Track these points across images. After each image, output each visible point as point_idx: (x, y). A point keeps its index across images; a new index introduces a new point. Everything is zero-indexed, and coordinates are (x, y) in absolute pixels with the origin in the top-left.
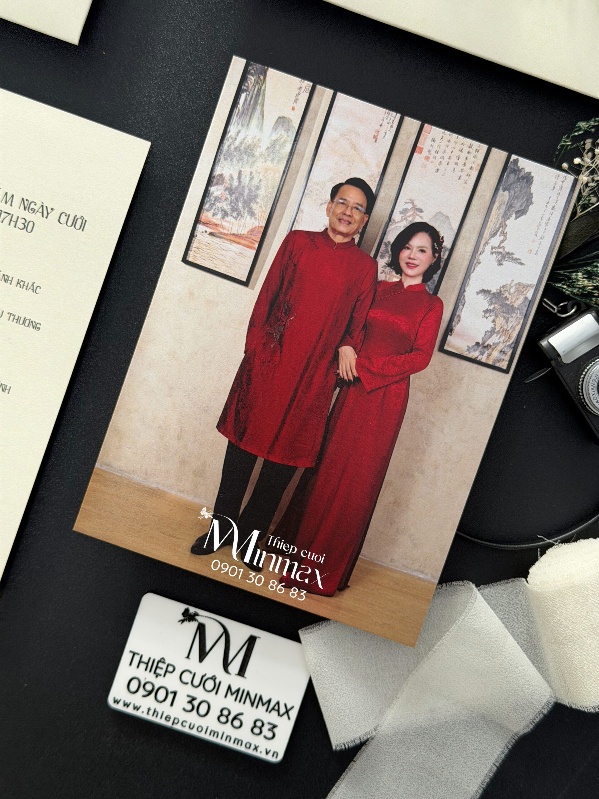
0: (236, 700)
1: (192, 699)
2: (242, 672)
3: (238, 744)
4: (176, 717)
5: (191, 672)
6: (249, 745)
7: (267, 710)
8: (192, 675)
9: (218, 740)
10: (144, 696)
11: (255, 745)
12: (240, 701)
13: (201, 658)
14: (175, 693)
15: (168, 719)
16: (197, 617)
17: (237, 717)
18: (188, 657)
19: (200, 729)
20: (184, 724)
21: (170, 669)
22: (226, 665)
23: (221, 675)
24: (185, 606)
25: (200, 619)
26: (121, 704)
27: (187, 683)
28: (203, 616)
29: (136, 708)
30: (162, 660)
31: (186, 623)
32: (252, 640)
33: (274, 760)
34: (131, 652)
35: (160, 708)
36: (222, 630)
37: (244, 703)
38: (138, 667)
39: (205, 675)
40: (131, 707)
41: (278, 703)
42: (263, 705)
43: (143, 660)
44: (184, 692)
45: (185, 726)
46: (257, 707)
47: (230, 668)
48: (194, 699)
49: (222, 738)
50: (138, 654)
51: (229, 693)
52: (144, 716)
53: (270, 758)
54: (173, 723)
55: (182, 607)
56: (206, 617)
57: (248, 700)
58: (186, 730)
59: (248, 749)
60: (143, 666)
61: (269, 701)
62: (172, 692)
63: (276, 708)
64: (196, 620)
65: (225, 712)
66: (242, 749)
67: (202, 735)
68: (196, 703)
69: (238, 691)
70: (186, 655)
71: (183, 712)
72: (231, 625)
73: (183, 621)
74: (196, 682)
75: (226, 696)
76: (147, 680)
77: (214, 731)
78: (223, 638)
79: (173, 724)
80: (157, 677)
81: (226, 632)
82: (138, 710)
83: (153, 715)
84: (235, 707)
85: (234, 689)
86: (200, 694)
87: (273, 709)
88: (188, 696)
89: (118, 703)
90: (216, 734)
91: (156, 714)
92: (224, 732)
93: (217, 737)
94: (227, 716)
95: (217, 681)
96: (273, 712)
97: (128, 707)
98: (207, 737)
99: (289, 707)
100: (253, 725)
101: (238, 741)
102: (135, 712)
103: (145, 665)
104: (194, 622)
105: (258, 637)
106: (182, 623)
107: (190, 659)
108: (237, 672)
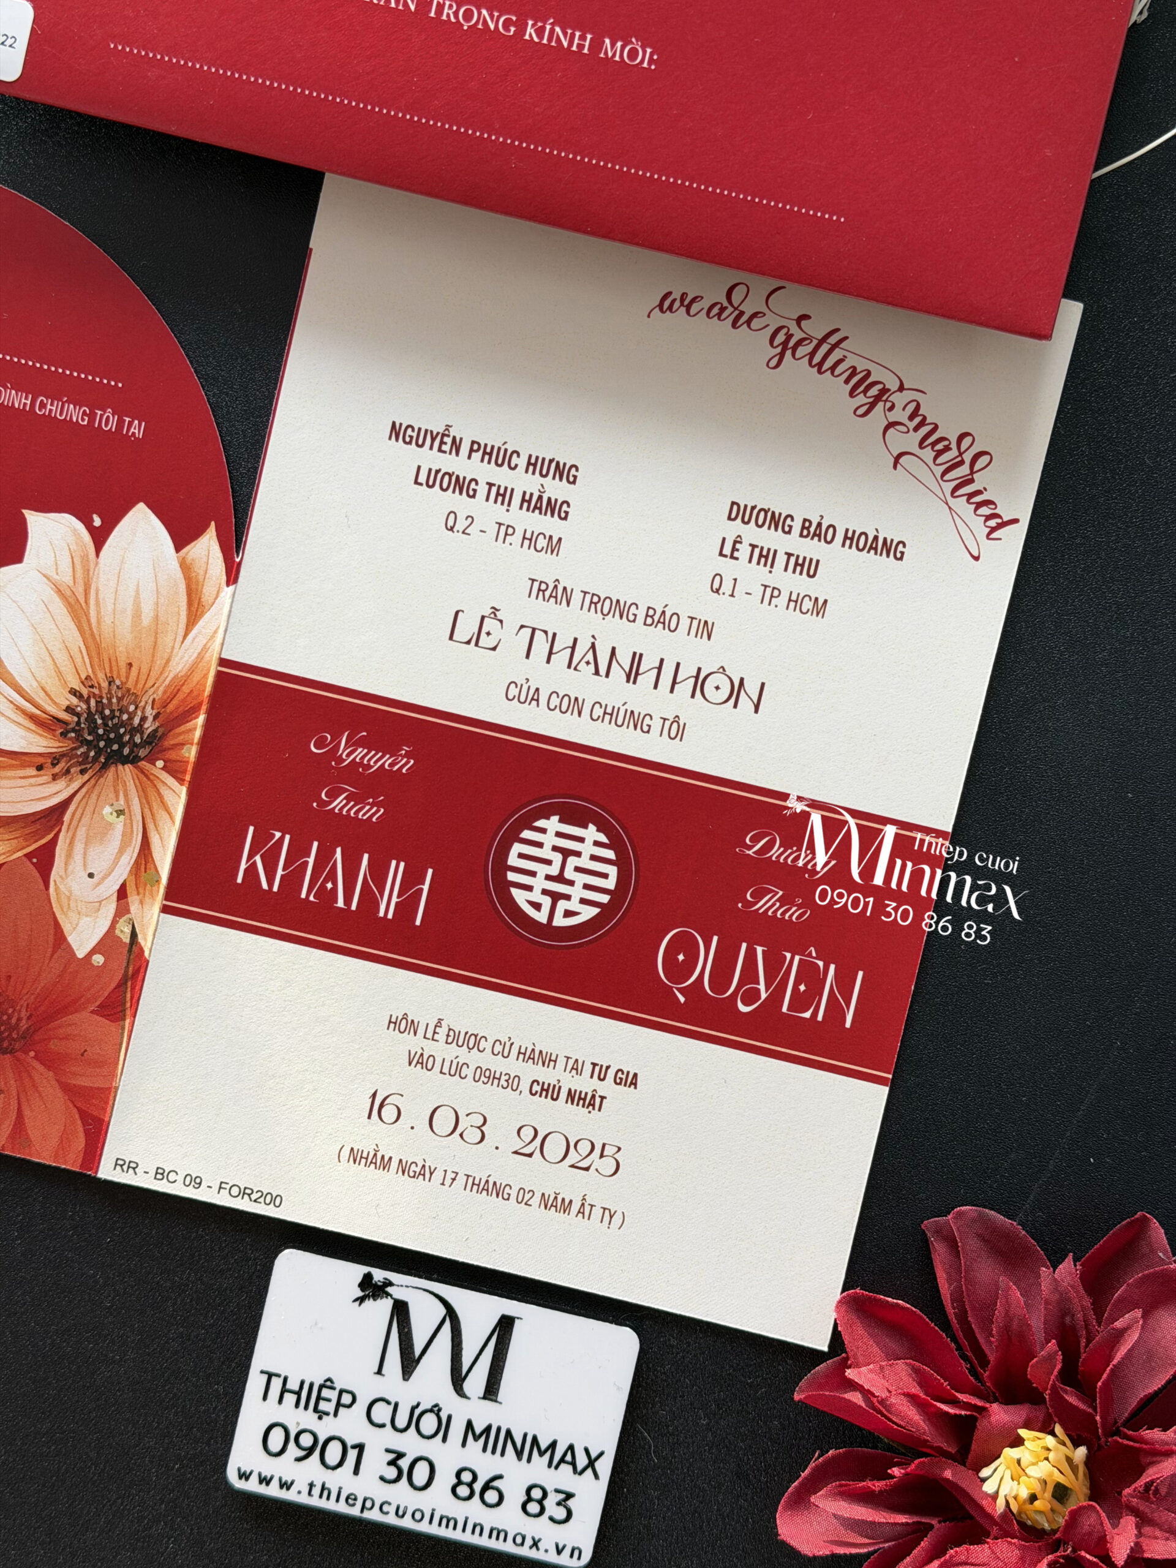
0: (484, 1450)
1: (397, 1457)
2: (491, 1391)
4: (368, 1495)
6: (522, 1539)
7: (550, 1465)
8: (392, 1407)
9: (457, 1535)
10: (299, 1459)
12: (494, 1452)
13: (407, 1374)
14: (360, 1447)
16: (389, 1289)
18: (379, 1372)
20: (385, 1508)
21: (345, 1400)
25: (396, 1292)
26: (254, 1478)
27: (383, 1426)
29: (285, 1485)
30: (328, 1384)
32: (506, 1325)
34: (262, 1372)
35: (334, 1480)
36: (442, 1311)
37: (503, 1454)
38: (280, 1401)
39: (418, 1405)
40: (275, 1483)
43: (288, 1386)
44: (378, 1442)
45: (387, 1513)
46: (529, 1460)
47: (467, 1386)
51: (470, 1437)
52: (304, 1499)
54: (363, 1508)
58: (391, 1520)
59: (520, 1548)
60: (290, 1399)
61: (553, 1445)
62: (354, 1447)
63: (569, 1458)
64: (388, 1295)
65: (466, 1477)
67: (424, 1527)
68: (404, 1463)
69: (488, 1429)
70: (376, 1370)
72: (460, 1297)
73: (361, 1300)
74: (401, 1422)
75: (464, 1444)
76: (301, 1427)
77: (447, 1517)
78: (447, 1324)
80: (320, 1418)
81: (451, 1313)
84: (486, 1465)
87: (562, 1460)
89: (247, 1479)
90: (452, 1524)
91: (326, 1493)
92: (467, 1519)
93: (455, 1528)
94: (470, 1485)
95: (444, 1416)
96: (563, 1466)
97: (268, 1484)
98: (434, 1530)
99: (593, 1455)
100: (526, 1498)
101: (497, 1533)
102: (283, 1495)
103: (295, 1397)
104: (384, 1300)
105: (518, 1318)
106: (360, 1304)
107: (383, 1375)
108: (482, 1395)
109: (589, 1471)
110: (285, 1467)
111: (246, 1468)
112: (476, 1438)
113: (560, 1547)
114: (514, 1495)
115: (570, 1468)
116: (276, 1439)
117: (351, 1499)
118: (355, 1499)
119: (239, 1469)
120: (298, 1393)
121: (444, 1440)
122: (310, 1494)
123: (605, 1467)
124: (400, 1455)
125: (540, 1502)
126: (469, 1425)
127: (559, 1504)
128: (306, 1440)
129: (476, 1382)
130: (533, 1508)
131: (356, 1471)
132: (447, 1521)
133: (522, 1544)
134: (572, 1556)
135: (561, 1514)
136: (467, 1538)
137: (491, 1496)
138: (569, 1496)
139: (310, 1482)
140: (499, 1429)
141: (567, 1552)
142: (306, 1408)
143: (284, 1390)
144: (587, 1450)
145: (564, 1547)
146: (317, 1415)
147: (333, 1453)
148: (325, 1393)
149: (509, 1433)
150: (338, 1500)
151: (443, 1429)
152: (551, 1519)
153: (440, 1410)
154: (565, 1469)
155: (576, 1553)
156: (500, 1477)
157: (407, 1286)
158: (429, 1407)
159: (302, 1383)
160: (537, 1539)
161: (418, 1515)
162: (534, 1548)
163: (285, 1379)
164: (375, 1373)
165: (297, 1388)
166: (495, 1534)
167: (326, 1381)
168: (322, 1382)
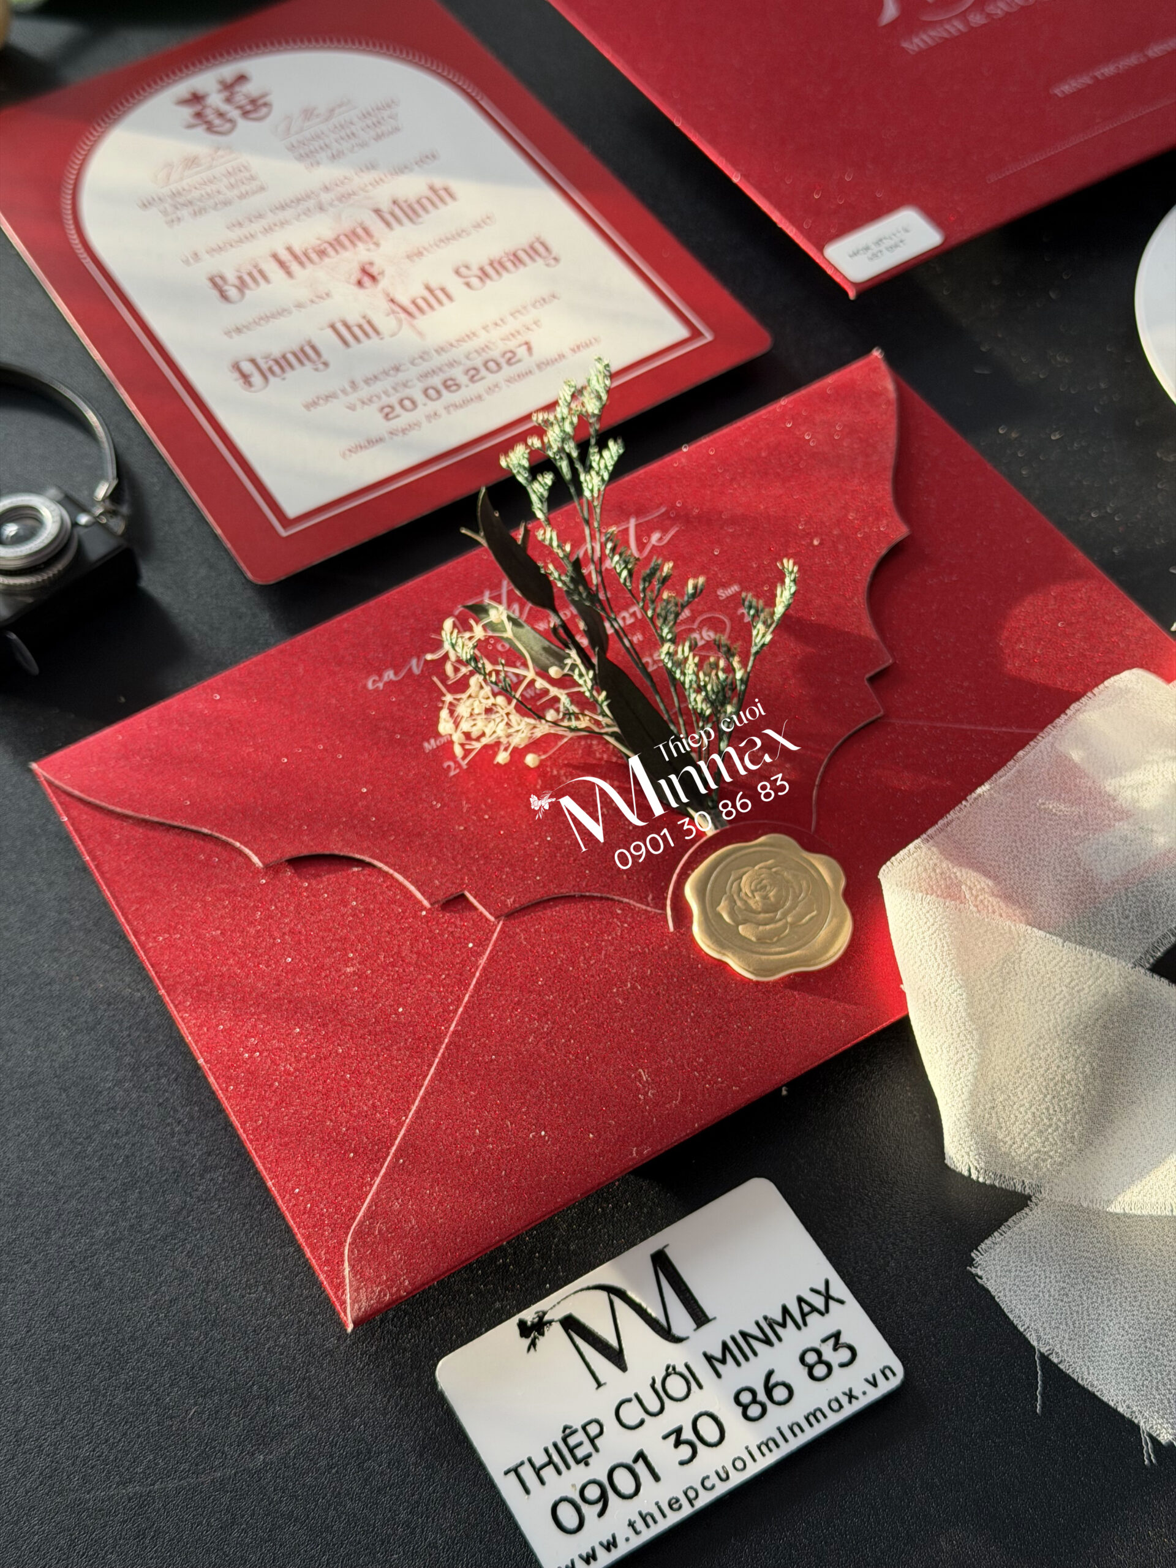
3: (818, 1421)
5: (629, 1400)
11: (845, 1394)
15: (675, 1506)
17: (770, 1385)
19: (739, 1464)
22: (665, 1332)
23: (676, 1355)
28: (554, 1306)
33: (895, 1382)
41: (800, 1300)
42: (783, 1325)
48: (678, 1431)
53: (886, 1387)
55: (510, 1327)
56: (558, 1303)
57: (753, 1342)
66: (834, 1419)
71: (686, 1467)
79: (692, 1505)
82: (615, 1546)
83: (648, 1526)
85: (718, 1354)
86: (678, 1415)
88: (665, 1437)
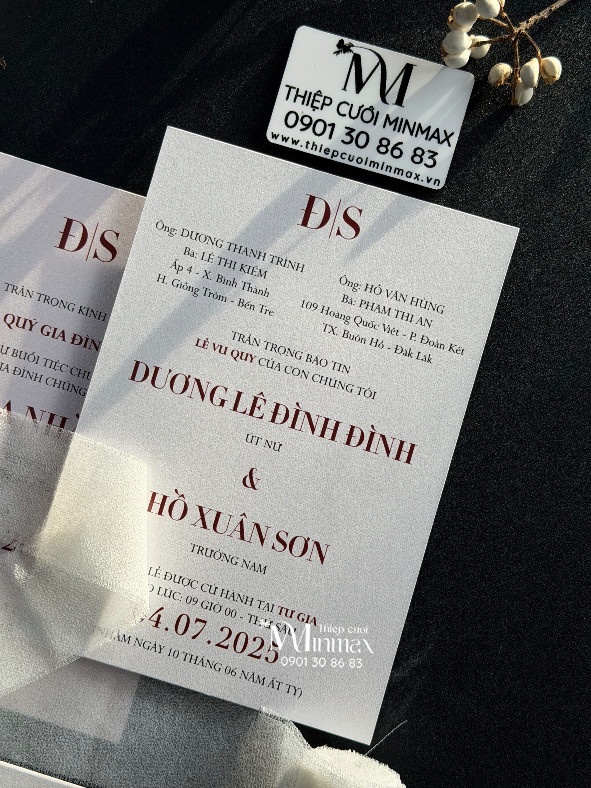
0: (394, 129)
1: (351, 130)
2: (399, 102)
4: (335, 149)
6: (409, 174)
7: (426, 139)
8: (349, 107)
9: (378, 171)
10: (302, 130)
12: (399, 131)
13: (358, 90)
14: (333, 125)
16: (352, 48)
18: (344, 89)
20: (344, 156)
21: (327, 102)
24: (340, 38)
25: (355, 50)
26: (280, 138)
27: (345, 115)
29: (295, 142)
30: (319, 93)
31: (341, 55)
32: (408, 69)
34: (287, 86)
35: (319, 141)
36: (377, 60)
37: (403, 132)
38: (295, 101)
39: (363, 106)
40: (290, 141)
43: (299, 94)
44: (341, 124)
45: (344, 159)
46: (416, 136)
47: (387, 98)
49: (382, 169)
50: (295, 88)
51: (388, 123)
52: (304, 150)
54: (333, 155)
58: (346, 162)
59: (409, 178)
60: (300, 100)
61: (429, 128)
62: (330, 125)
63: (436, 135)
64: (351, 51)
65: (385, 142)
67: (362, 166)
68: (354, 134)
69: (397, 119)
70: (343, 87)
72: (387, 54)
73: (337, 53)
74: (354, 114)
75: (384, 126)
76: (304, 114)
77: (374, 162)
78: (379, 67)
80: (314, 110)
81: (382, 62)
84: (395, 137)
87: (433, 136)
89: (276, 138)
90: (376, 165)
91: (314, 147)
92: (384, 163)
93: (377, 168)
94: (386, 146)
95: (375, 112)
96: (433, 139)
97: (286, 141)
98: (367, 168)
99: (448, 134)
100: (413, 154)
101: (398, 170)
102: (294, 147)
103: (302, 99)
104: (349, 53)
105: (415, 65)
106: (337, 55)
107: (346, 91)
108: (394, 102)
109: (446, 142)
110: (295, 133)
111: (276, 133)
112: (391, 124)
113: (429, 179)
114: (408, 153)
115: (436, 140)
116: (292, 119)
117: (327, 151)
118: (329, 151)
119: (272, 133)
120: (304, 97)
121: (375, 124)
122: (307, 147)
123: (454, 140)
124: (353, 130)
125: (421, 157)
126: (388, 117)
127: (429, 158)
128: (307, 121)
129: (392, 96)
130: (417, 159)
131: (330, 137)
132: (373, 163)
133: (410, 177)
134: (435, 184)
135: (430, 162)
136: (383, 172)
137: (396, 153)
138: (436, 154)
139: (307, 141)
140: (402, 119)
141: (433, 181)
142: (307, 105)
143: (297, 95)
144: (445, 132)
145: (431, 179)
146: (312, 109)
147: (319, 128)
148: (317, 98)
149: (407, 122)
150: (320, 151)
151: (374, 118)
152: (426, 165)
153: (373, 109)
154: (434, 141)
155: (437, 182)
156: (401, 143)
157: (360, 47)
158: (368, 107)
159: (306, 92)
160: (418, 175)
161: (359, 160)
162: (416, 179)
163: (298, 90)
164: (342, 89)
165: (303, 94)
166: (397, 171)
167: (317, 92)
168: (316, 93)
